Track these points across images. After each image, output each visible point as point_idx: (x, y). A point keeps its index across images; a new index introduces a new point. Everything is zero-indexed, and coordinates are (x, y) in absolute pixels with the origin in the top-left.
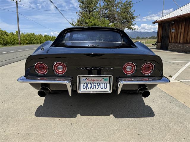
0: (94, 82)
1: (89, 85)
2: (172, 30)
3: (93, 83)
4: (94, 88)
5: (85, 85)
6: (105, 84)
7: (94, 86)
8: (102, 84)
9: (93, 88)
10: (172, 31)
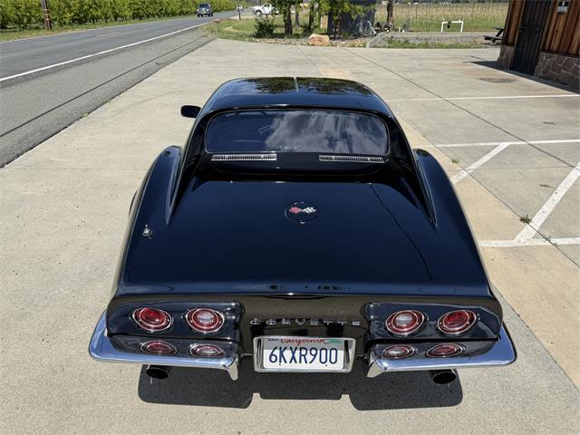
0: (302, 345)
1: (288, 354)
2: (560, 5)
3: (299, 348)
4: (300, 362)
5: (277, 352)
6: (334, 352)
7: (301, 355)
8: (324, 352)
9: (298, 361)
10: (560, 9)
